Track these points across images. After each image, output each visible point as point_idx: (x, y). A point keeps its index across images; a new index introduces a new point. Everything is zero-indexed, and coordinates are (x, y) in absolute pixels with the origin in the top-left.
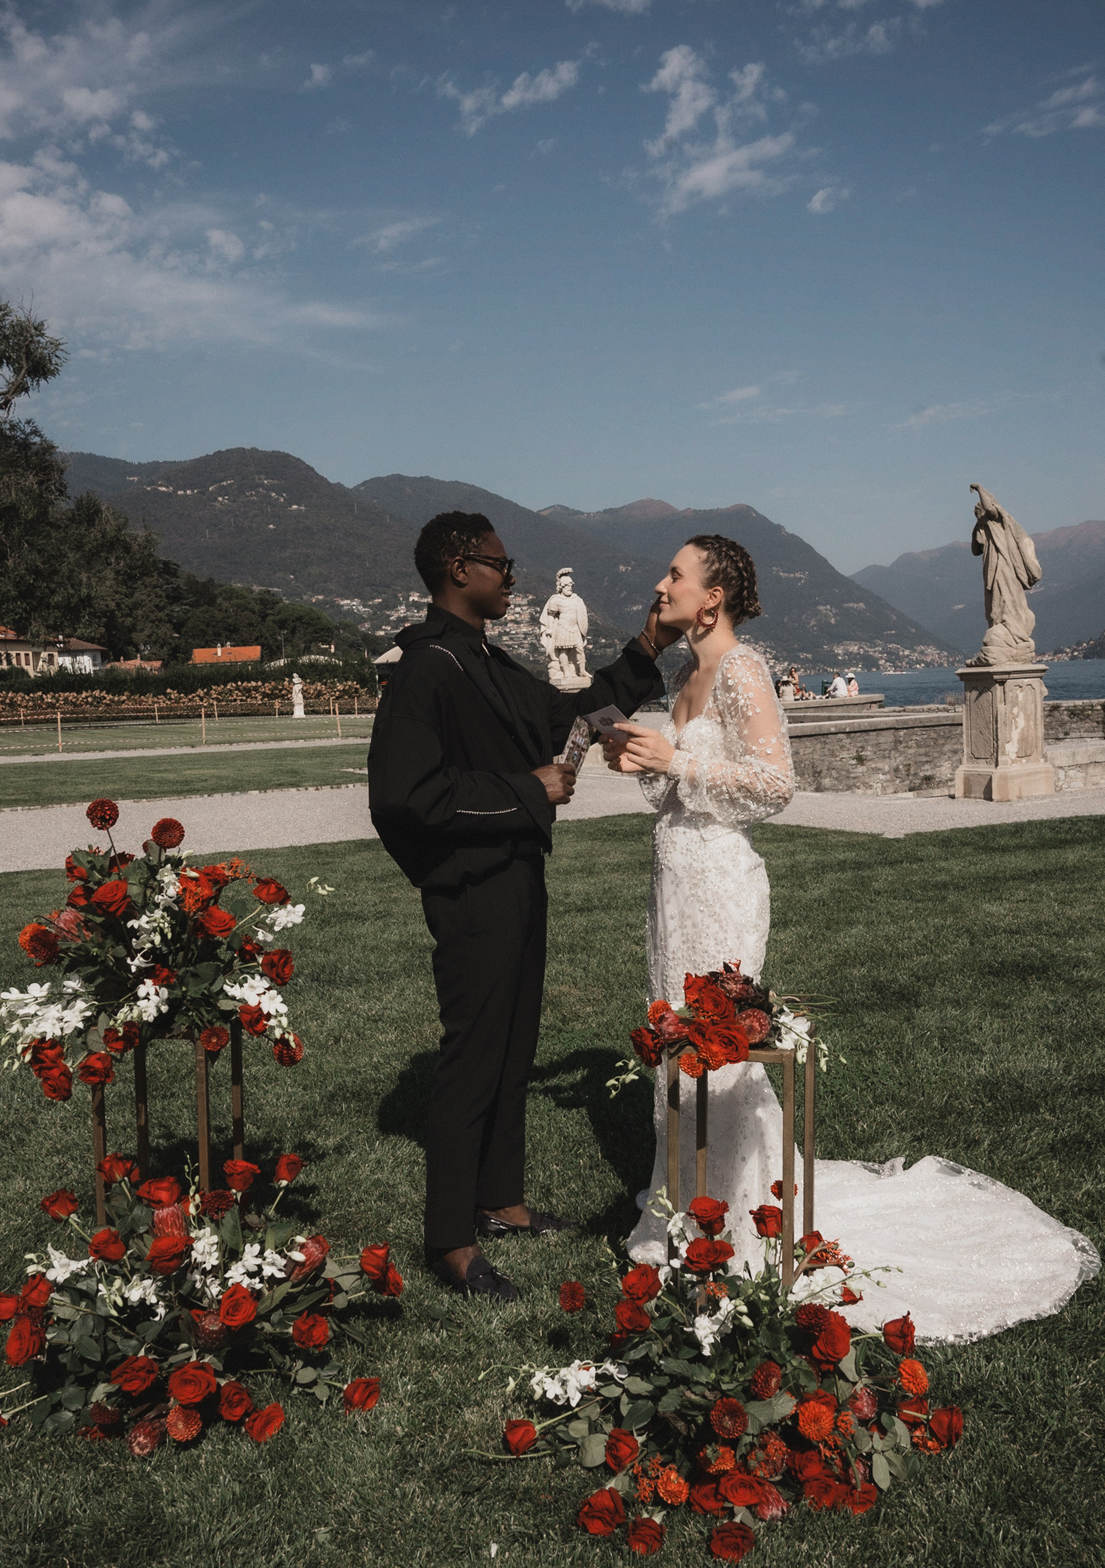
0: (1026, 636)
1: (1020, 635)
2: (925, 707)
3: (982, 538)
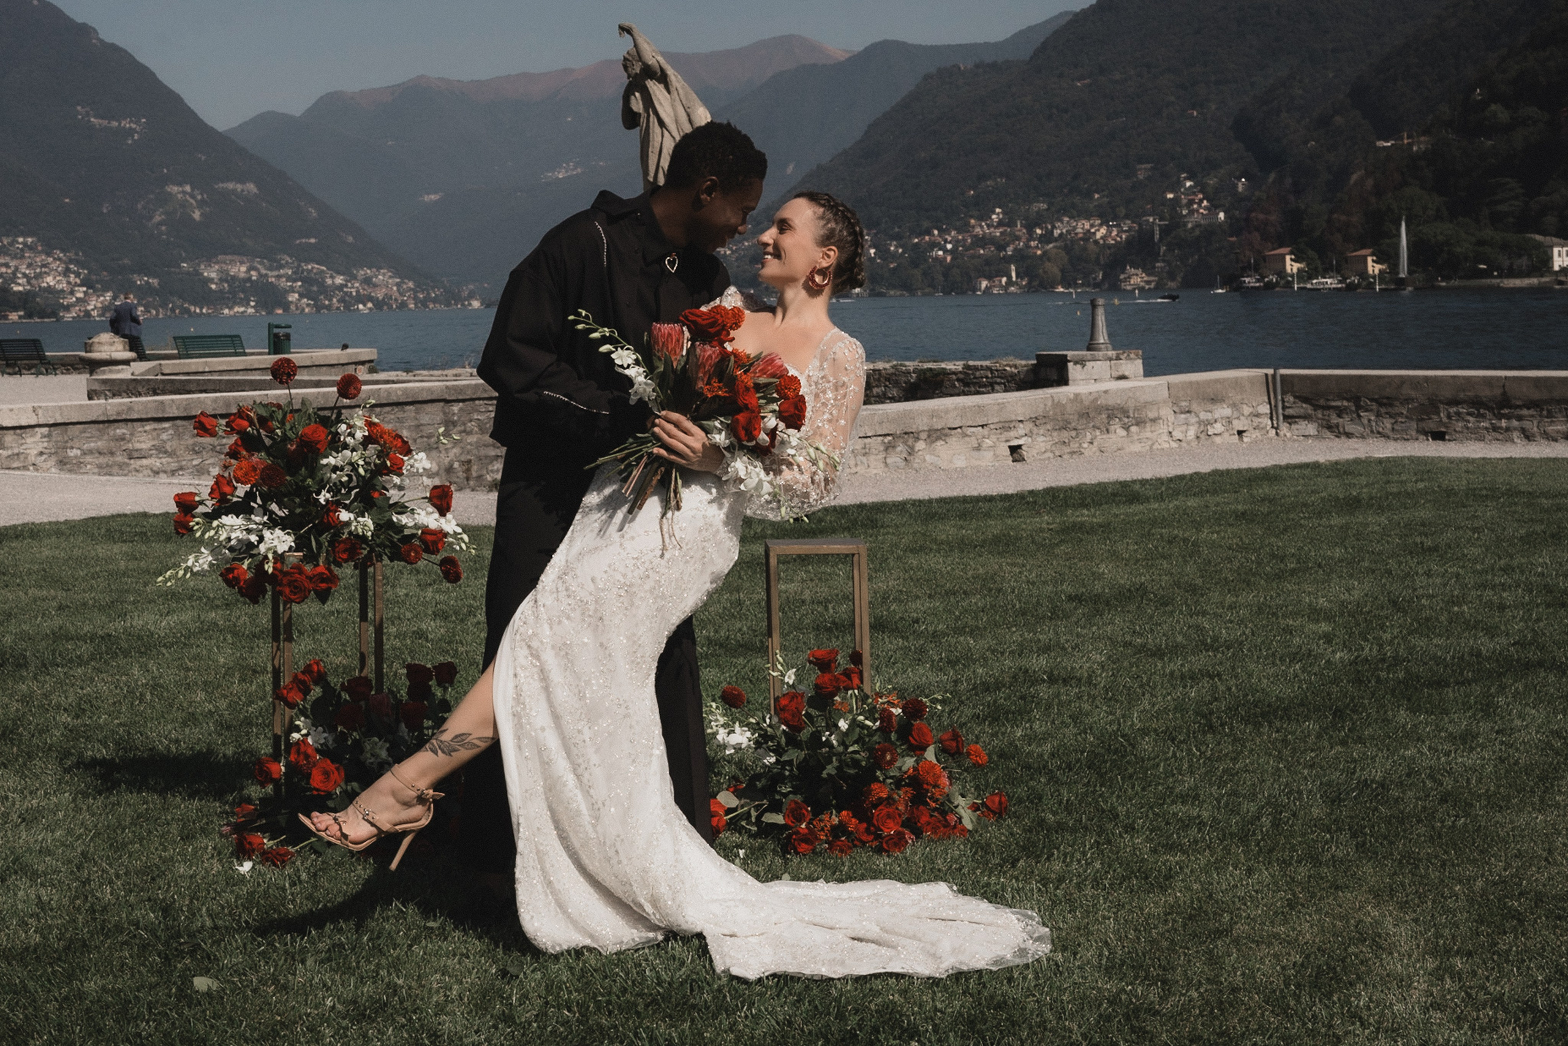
3: (636, 104)
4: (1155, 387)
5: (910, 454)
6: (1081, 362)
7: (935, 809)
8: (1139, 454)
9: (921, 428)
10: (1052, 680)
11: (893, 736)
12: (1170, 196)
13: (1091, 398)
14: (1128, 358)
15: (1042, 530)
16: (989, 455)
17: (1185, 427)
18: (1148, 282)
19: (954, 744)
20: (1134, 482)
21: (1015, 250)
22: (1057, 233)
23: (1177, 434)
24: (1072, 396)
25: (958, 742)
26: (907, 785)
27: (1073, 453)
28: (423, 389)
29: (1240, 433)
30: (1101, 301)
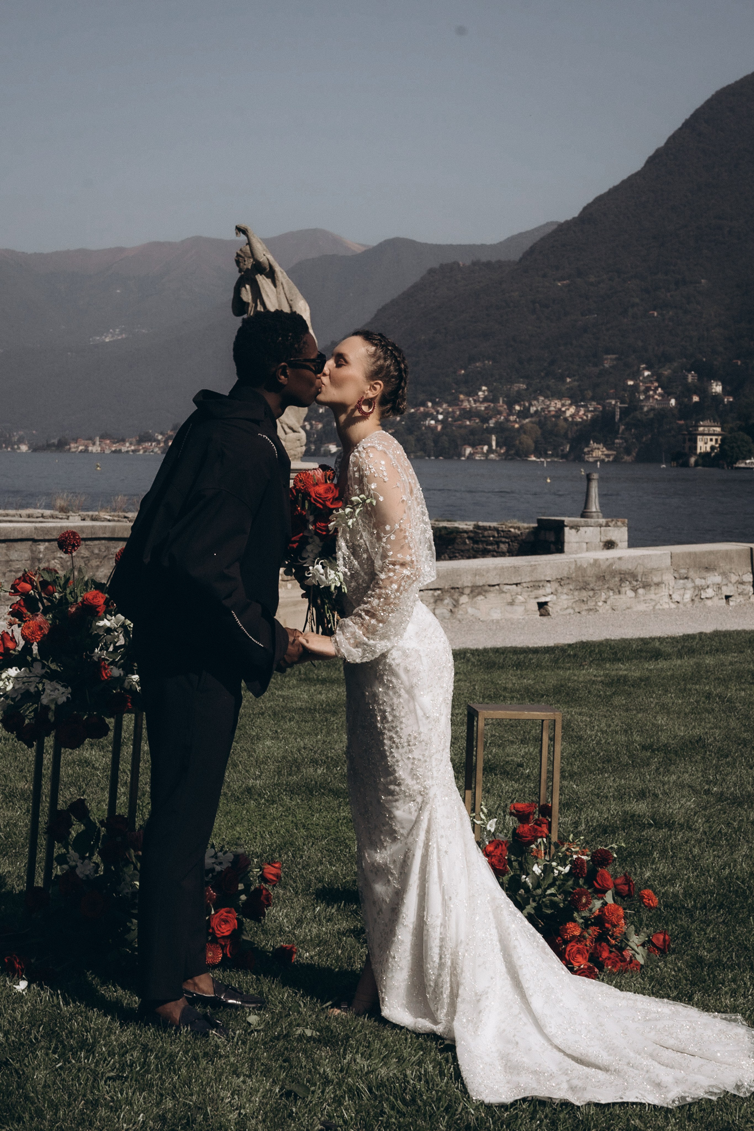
0: (297, 426)
1: (290, 423)
2: (24, 512)
3: (247, 295)
4: (660, 556)
5: (455, 606)
6: (576, 527)
7: (615, 946)
8: (645, 613)
9: (466, 584)
10: (658, 825)
11: (581, 882)
12: (630, 383)
13: (608, 563)
14: (616, 526)
15: (594, 682)
16: (520, 609)
17: (682, 591)
18: (608, 456)
19: (627, 888)
20: (653, 639)
21: (496, 423)
22: (533, 409)
23: (676, 597)
24: (592, 561)
25: (629, 886)
26: (592, 924)
27: (590, 610)
28: (14, 529)
29: (727, 597)
30: (595, 476)
